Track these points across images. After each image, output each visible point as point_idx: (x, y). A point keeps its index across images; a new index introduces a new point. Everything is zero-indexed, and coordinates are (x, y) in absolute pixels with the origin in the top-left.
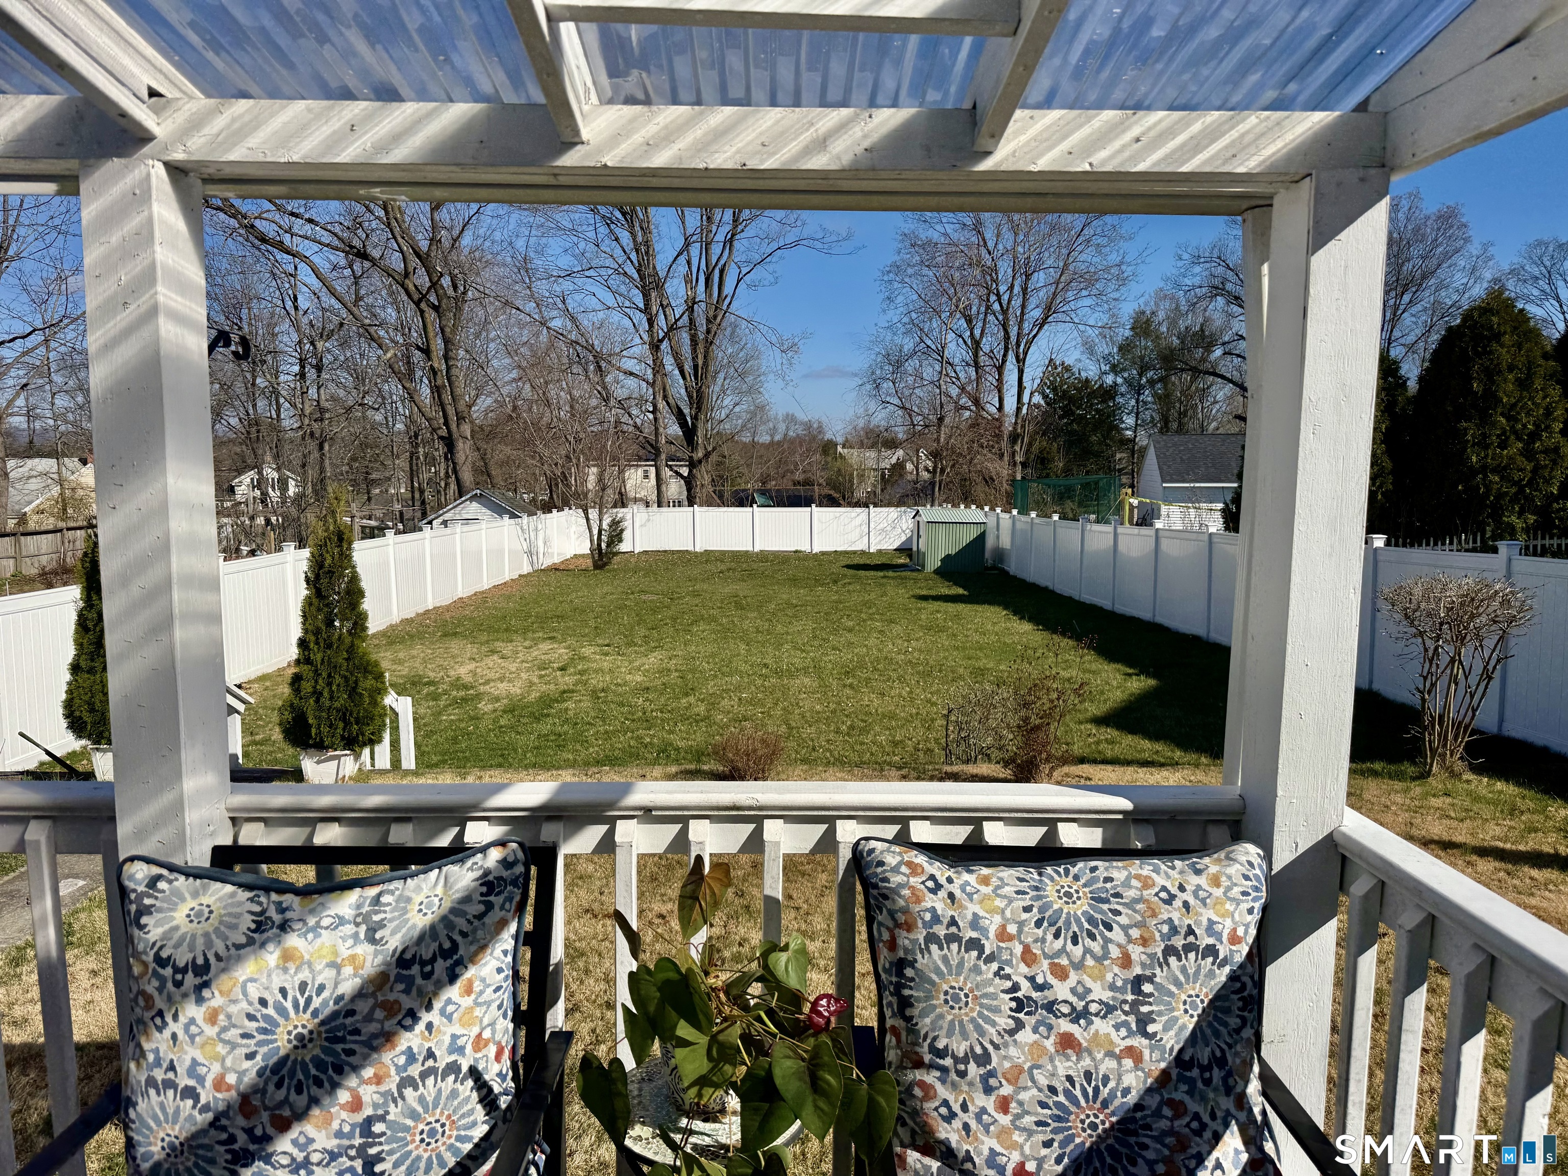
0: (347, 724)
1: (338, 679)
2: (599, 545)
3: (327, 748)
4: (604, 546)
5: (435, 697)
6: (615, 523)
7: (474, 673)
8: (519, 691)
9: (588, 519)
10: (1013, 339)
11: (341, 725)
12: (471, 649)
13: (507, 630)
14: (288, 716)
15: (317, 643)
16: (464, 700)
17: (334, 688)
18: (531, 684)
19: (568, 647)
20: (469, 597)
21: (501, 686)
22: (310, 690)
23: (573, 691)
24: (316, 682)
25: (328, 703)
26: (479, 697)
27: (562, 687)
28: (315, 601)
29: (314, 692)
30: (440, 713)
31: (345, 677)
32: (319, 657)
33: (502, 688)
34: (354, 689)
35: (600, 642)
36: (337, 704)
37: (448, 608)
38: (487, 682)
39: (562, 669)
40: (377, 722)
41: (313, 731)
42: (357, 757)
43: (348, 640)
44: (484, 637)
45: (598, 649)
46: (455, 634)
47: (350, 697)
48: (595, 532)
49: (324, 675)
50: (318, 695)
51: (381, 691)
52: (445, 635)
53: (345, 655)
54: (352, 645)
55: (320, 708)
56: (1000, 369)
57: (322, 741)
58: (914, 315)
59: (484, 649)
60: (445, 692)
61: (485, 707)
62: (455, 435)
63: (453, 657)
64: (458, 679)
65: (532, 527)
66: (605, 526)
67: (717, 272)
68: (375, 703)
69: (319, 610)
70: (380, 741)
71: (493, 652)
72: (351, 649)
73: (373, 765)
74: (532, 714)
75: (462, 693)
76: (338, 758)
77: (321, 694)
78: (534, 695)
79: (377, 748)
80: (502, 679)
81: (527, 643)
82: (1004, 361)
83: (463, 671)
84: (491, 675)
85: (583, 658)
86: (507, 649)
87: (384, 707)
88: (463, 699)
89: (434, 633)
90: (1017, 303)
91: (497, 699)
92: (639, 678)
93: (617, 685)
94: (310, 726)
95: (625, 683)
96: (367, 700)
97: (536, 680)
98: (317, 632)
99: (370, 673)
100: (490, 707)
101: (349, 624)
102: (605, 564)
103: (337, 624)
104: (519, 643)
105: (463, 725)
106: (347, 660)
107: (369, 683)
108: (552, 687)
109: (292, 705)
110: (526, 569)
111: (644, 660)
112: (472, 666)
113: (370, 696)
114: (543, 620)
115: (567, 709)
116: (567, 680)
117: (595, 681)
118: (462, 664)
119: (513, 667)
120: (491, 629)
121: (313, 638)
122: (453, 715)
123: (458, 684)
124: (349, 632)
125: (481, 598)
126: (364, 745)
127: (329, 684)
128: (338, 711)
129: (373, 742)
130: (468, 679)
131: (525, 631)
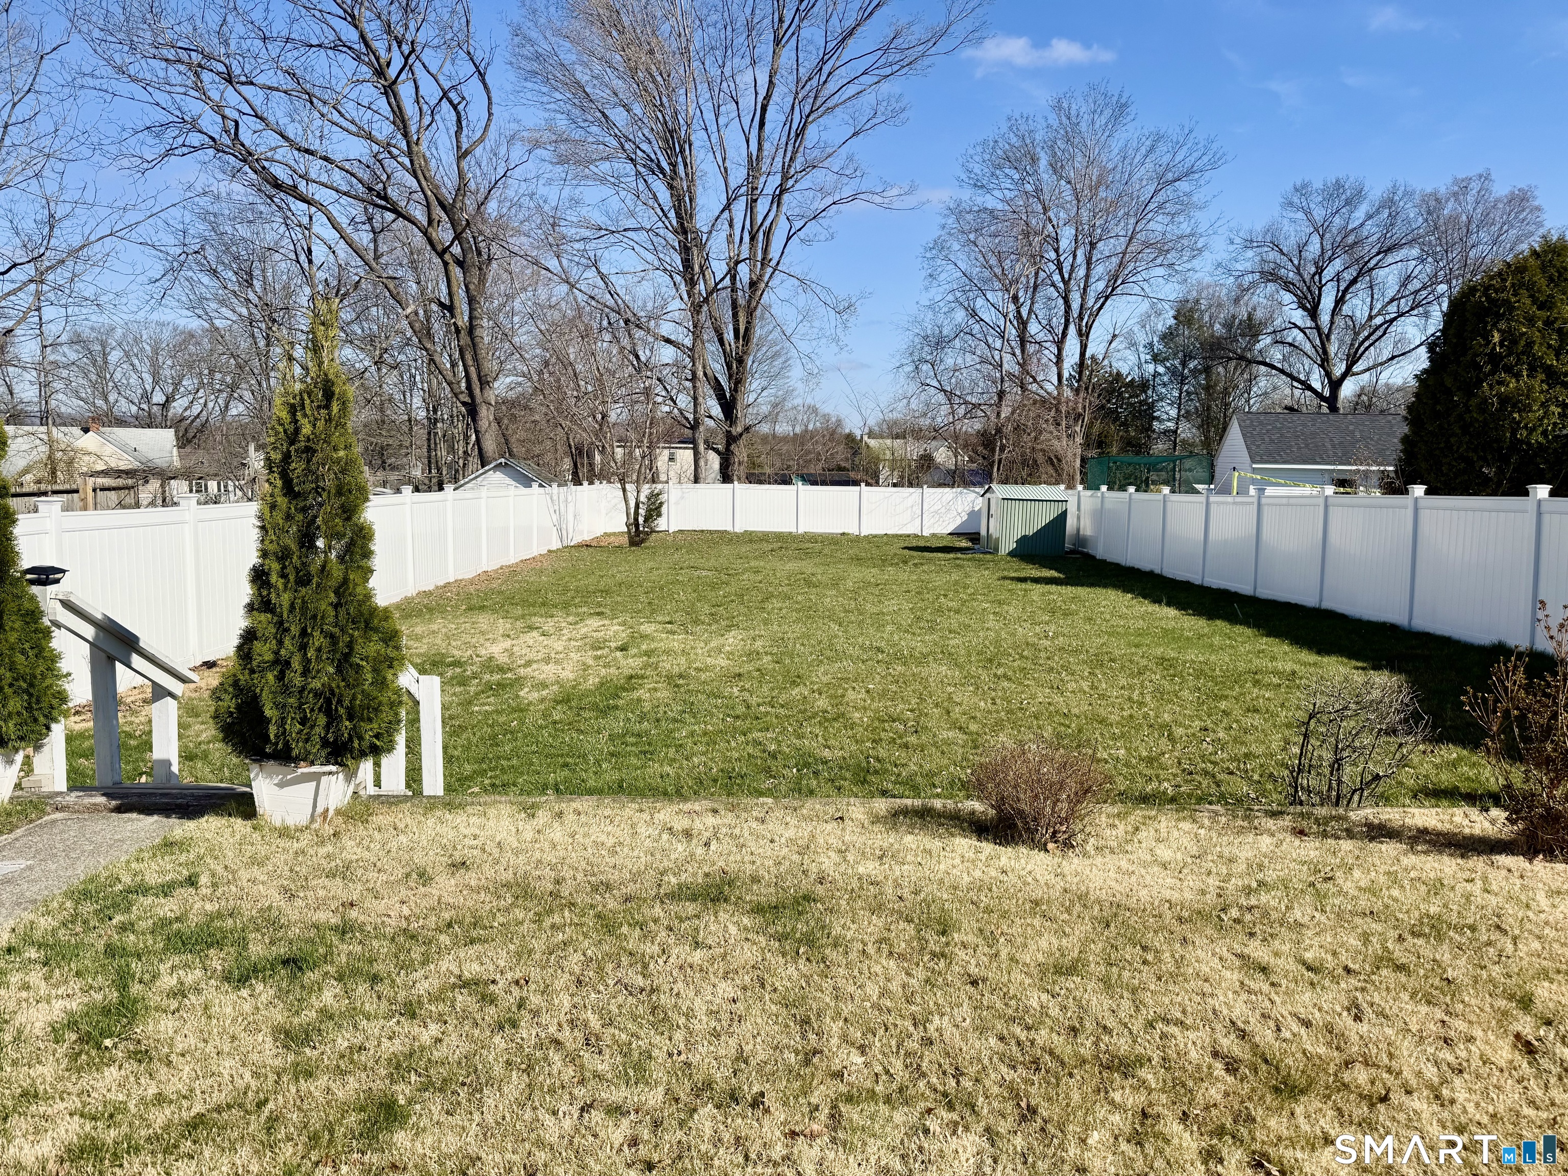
0: (332, 718)
1: (318, 640)
2: (636, 519)
3: (296, 760)
4: (641, 520)
5: (463, 682)
6: (654, 497)
7: (510, 652)
8: (571, 676)
9: (624, 490)
10: (1075, 313)
11: (322, 720)
12: (503, 625)
13: (544, 604)
14: (229, 703)
15: (283, 576)
16: (501, 685)
17: (311, 654)
18: (586, 667)
19: (624, 624)
20: (496, 571)
21: (545, 668)
22: (269, 657)
23: (643, 677)
24: (280, 643)
25: (298, 681)
26: (519, 682)
27: (627, 672)
28: (282, 501)
29: (276, 662)
30: (470, 703)
31: (332, 636)
32: (286, 598)
33: (548, 672)
34: (347, 656)
35: (660, 618)
36: (316, 684)
37: (471, 582)
38: (528, 663)
39: (623, 649)
40: (386, 715)
41: (273, 730)
42: (351, 775)
43: (337, 572)
44: (519, 611)
45: (660, 627)
46: (482, 608)
47: (339, 670)
48: (632, 504)
49: (295, 630)
50: (282, 665)
51: (392, 663)
52: (470, 609)
53: (332, 597)
54: (345, 581)
55: (286, 690)
56: (1060, 344)
57: (287, 746)
58: (958, 294)
59: (519, 624)
60: (475, 676)
61: (527, 694)
62: (479, 399)
63: (483, 633)
64: (491, 659)
65: (562, 497)
66: (643, 498)
67: (761, 234)
68: (382, 683)
69: (288, 517)
70: (390, 749)
71: (531, 628)
72: (343, 589)
73: (377, 783)
74: (595, 707)
75: (496, 677)
76: (317, 777)
77: (288, 663)
78: (592, 681)
79: (385, 761)
80: (547, 660)
81: (571, 619)
82: (1064, 334)
83: (497, 650)
84: (532, 656)
85: (644, 637)
86: (549, 625)
87: (398, 691)
88: (499, 684)
89: (457, 607)
90: (1082, 272)
91: (544, 685)
92: (724, 663)
93: (698, 670)
94: (268, 721)
95: (706, 669)
96: (369, 676)
97: (590, 662)
98: (283, 556)
99: (376, 630)
100: (536, 695)
101: (338, 546)
102: (643, 541)
103: (320, 543)
104: (561, 619)
105: (502, 719)
106: (336, 606)
107: (374, 647)
108: (613, 670)
109: (236, 684)
110: (556, 545)
111: (721, 640)
112: (508, 643)
113: (375, 670)
114: (585, 595)
115: (639, 700)
116: (631, 663)
117: (666, 665)
118: (494, 641)
119: (559, 646)
120: (524, 603)
121: (276, 566)
122: (488, 704)
123: (490, 665)
124: (341, 559)
125: (512, 572)
126: (363, 754)
127: (303, 648)
128: (317, 694)
129: (376, 751)
130: (503, 659)
131: (566, 606)
